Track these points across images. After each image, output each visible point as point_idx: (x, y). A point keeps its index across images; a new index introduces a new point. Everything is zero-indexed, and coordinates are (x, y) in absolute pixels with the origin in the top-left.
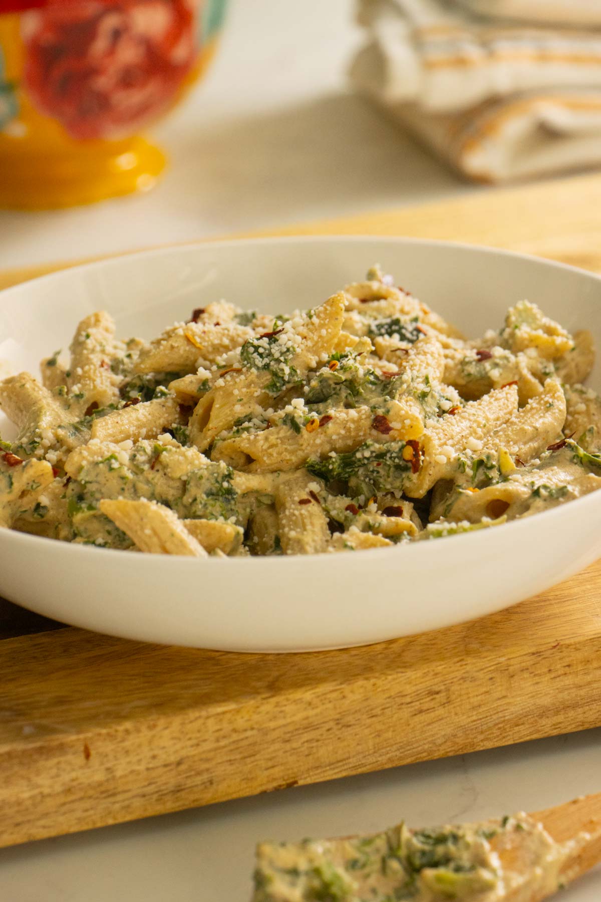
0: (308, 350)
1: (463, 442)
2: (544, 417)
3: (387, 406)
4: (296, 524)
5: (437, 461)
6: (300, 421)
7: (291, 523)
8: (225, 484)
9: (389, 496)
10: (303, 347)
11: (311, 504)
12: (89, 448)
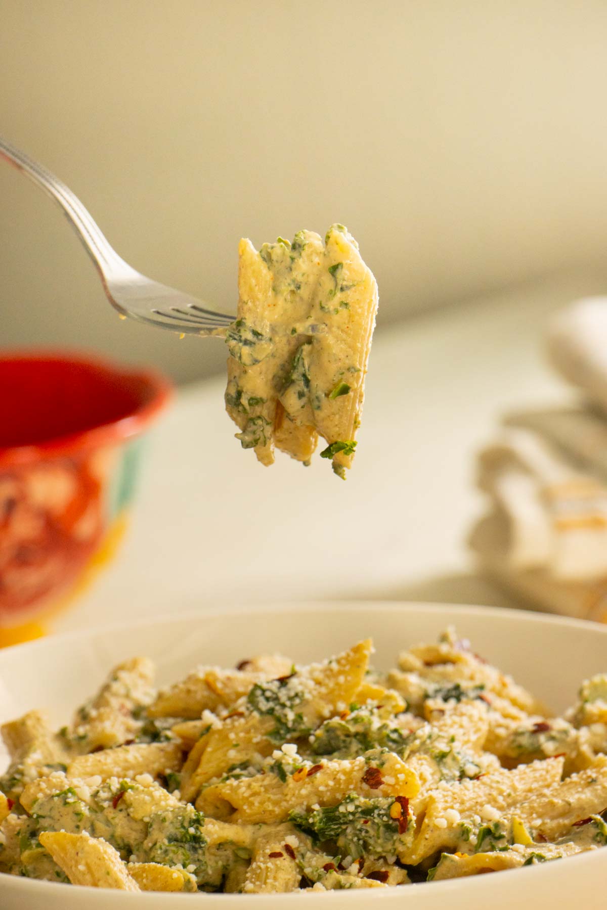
0: (322, 697)
1: (477, 809)
2: (582, 792)
3: (383, 758)
4: (258, 877)
5: (436, 824)
6: (288, 769)
7: (254, 876)
8: (192, 830)
9: (381, 861)
10: (315, 693)
11: (281, 859)
12: (49, 780)
